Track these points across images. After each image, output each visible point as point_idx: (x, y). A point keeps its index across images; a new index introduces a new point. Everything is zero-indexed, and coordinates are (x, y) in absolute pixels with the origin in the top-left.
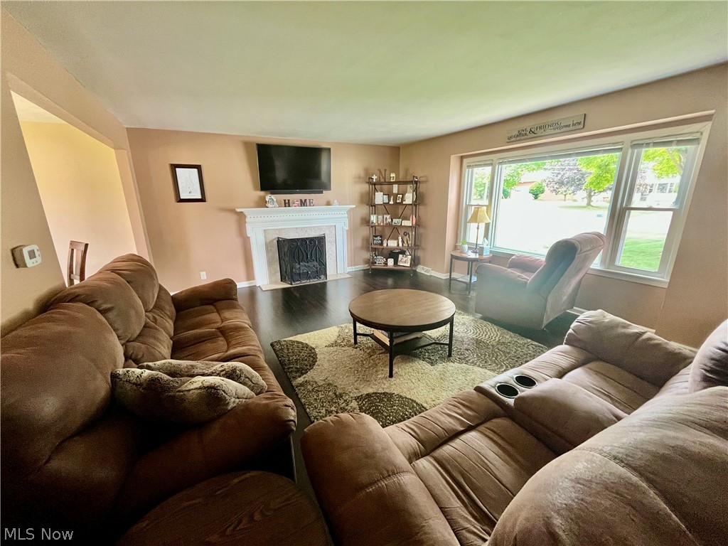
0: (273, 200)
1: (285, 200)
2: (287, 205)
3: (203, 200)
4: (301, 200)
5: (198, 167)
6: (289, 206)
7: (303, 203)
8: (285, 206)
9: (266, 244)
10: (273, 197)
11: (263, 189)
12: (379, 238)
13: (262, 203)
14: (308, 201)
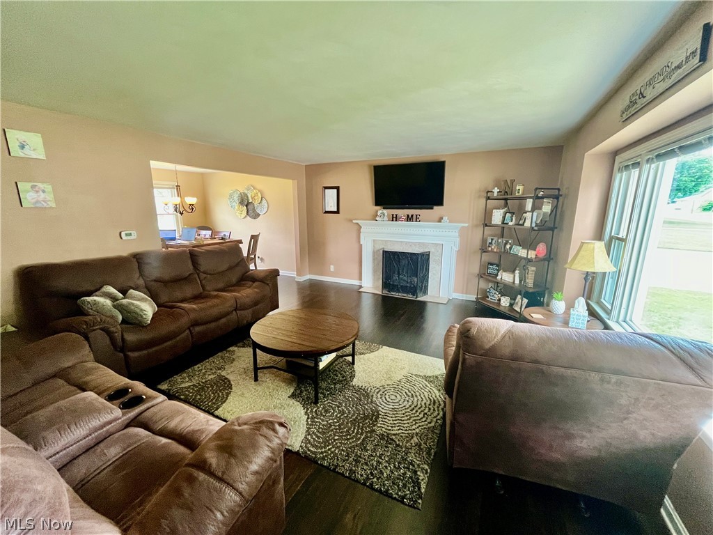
0: (384, 215)
1: (393, 215)
2: (394, 219)
3: (338, 212)
4: (408, 215)
5: (338, 188)
6: (396, 220)
7: (409, 218)
8: (393, 220)
9: (374, 252)
10: (385, 211)
11: (377, 204)
12: (495, 267)
13: (374, 218)
14: (414, 217)
